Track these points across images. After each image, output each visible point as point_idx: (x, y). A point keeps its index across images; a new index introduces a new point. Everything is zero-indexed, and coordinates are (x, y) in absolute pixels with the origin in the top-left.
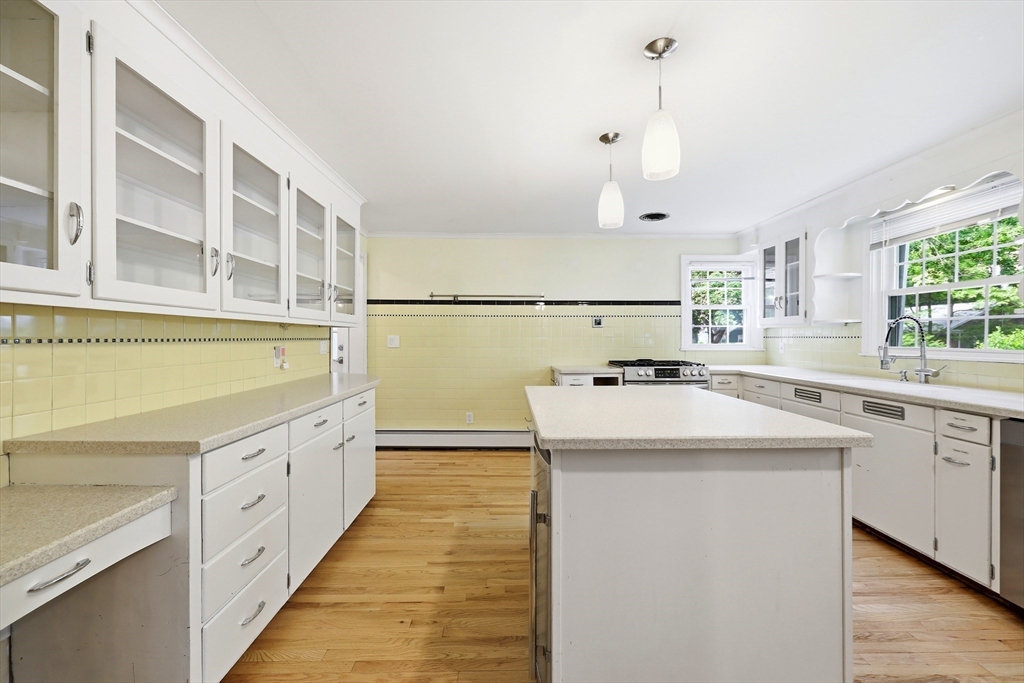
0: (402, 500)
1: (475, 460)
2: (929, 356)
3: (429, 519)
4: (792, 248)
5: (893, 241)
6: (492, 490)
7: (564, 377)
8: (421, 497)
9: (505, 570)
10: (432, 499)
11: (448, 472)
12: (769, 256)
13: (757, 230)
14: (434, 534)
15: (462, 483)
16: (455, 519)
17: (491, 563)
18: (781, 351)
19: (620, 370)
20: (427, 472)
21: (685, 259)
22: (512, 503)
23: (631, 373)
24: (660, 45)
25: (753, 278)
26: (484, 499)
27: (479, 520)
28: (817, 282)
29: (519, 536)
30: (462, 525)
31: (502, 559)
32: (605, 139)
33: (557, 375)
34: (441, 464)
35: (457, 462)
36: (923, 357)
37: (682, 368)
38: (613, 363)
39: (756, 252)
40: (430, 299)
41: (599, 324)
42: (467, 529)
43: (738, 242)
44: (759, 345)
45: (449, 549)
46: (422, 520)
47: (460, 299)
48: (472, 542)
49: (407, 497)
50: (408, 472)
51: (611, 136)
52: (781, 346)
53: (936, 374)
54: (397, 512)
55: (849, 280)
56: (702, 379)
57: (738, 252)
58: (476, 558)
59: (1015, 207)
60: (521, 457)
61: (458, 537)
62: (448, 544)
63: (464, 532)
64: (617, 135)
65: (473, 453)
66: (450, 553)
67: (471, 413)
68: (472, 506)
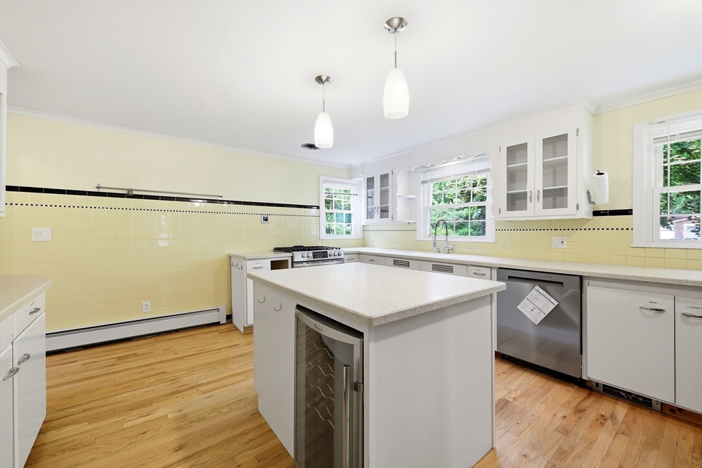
0: (84, 411)
1: (158, 345)
2: (449, 240)
3: (133, 421)
4: (384, 178)
5: (432, 180)
6: (191, 370)
7: (248, 262)
8: (111, 400)
9: (246, 440)
10: (126, 397)
11: (133, 365)
12: (370, 181)
13: (363, 166)
14: (148, 435)
15: (154, 372)
16: (167, 410)
17: (229, 441)
18: (373, 239)
19: (290, 254)
20: (106, 371)
21: (322, 179)
22: (219, 377)
23: (298, 256)
24: (396, 22)
25: (357, 195)
26: (188, 380)
27: (194, 403)
28: (398, 199)
29: (242, 404)
30: (179, 413)
31: (238, 431)
32: (319, 79)
33: (234, 261)
34: (119, 358)
35: (138, 352)
36: (447, 240)
37: (329, 251)
38: (277, 250)
39: (361, 179)
40: (96, 190)
41: (267, 220)
42: (186, 416)
43: (350, 172)
44: (360, 235)
45: (176, 445)
46: (125, 425)
47: (134, 193)
48: (197, 427)
49: (90, 405)
50: (76, 377)
51: (324, 78)
52: (372, 237)
53: (452, 249)
54: (85, 427)
55: (410, 199)
56: (340, 257)
57: (350, 178)
58: (212, 441)
59: (488, 170)
60: (205, 333)
61: (179, 428)
62: (172, 439)
63: (184, 420)
64: (328, 79)
65: (152, 340)
66: (179, 448)
67: (149, 302)
68: (178, 392)
